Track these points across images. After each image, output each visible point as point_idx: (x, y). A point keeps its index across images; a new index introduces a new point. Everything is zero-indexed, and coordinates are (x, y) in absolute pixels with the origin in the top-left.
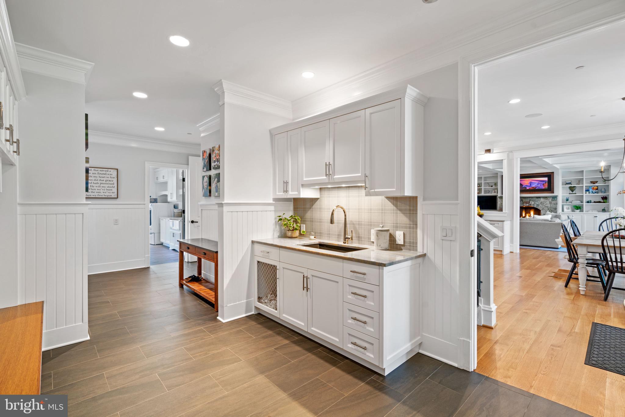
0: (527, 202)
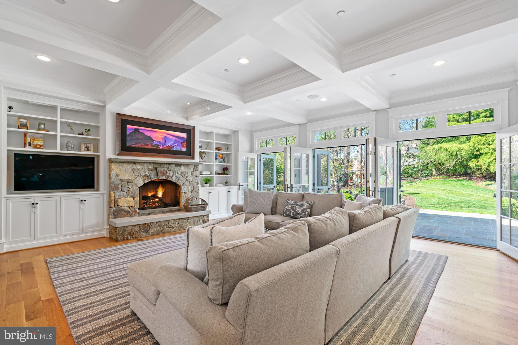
0: (164, 173)
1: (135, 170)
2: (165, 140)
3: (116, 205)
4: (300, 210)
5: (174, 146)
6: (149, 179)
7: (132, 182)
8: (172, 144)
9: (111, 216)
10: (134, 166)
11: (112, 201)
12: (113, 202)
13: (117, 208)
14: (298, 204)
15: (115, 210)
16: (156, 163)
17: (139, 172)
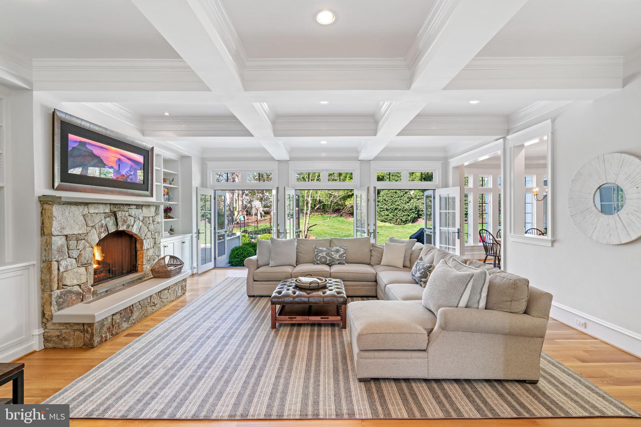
0: (125, 220)
1: (88, 216)
2: (119, 165)
3: (61, 284)
4: (338, 256)
5: (129, 176)
6: (106, 231)
7: (84, 239)
8: (128, 172)
9: (52, 308)
10: (86, 211)
11: (54, 278)
12: (56, 279)
13: (62, 290)
14: (333, 249)
15: (59, 295)
16: (114, 204)
17: (94, 221)
